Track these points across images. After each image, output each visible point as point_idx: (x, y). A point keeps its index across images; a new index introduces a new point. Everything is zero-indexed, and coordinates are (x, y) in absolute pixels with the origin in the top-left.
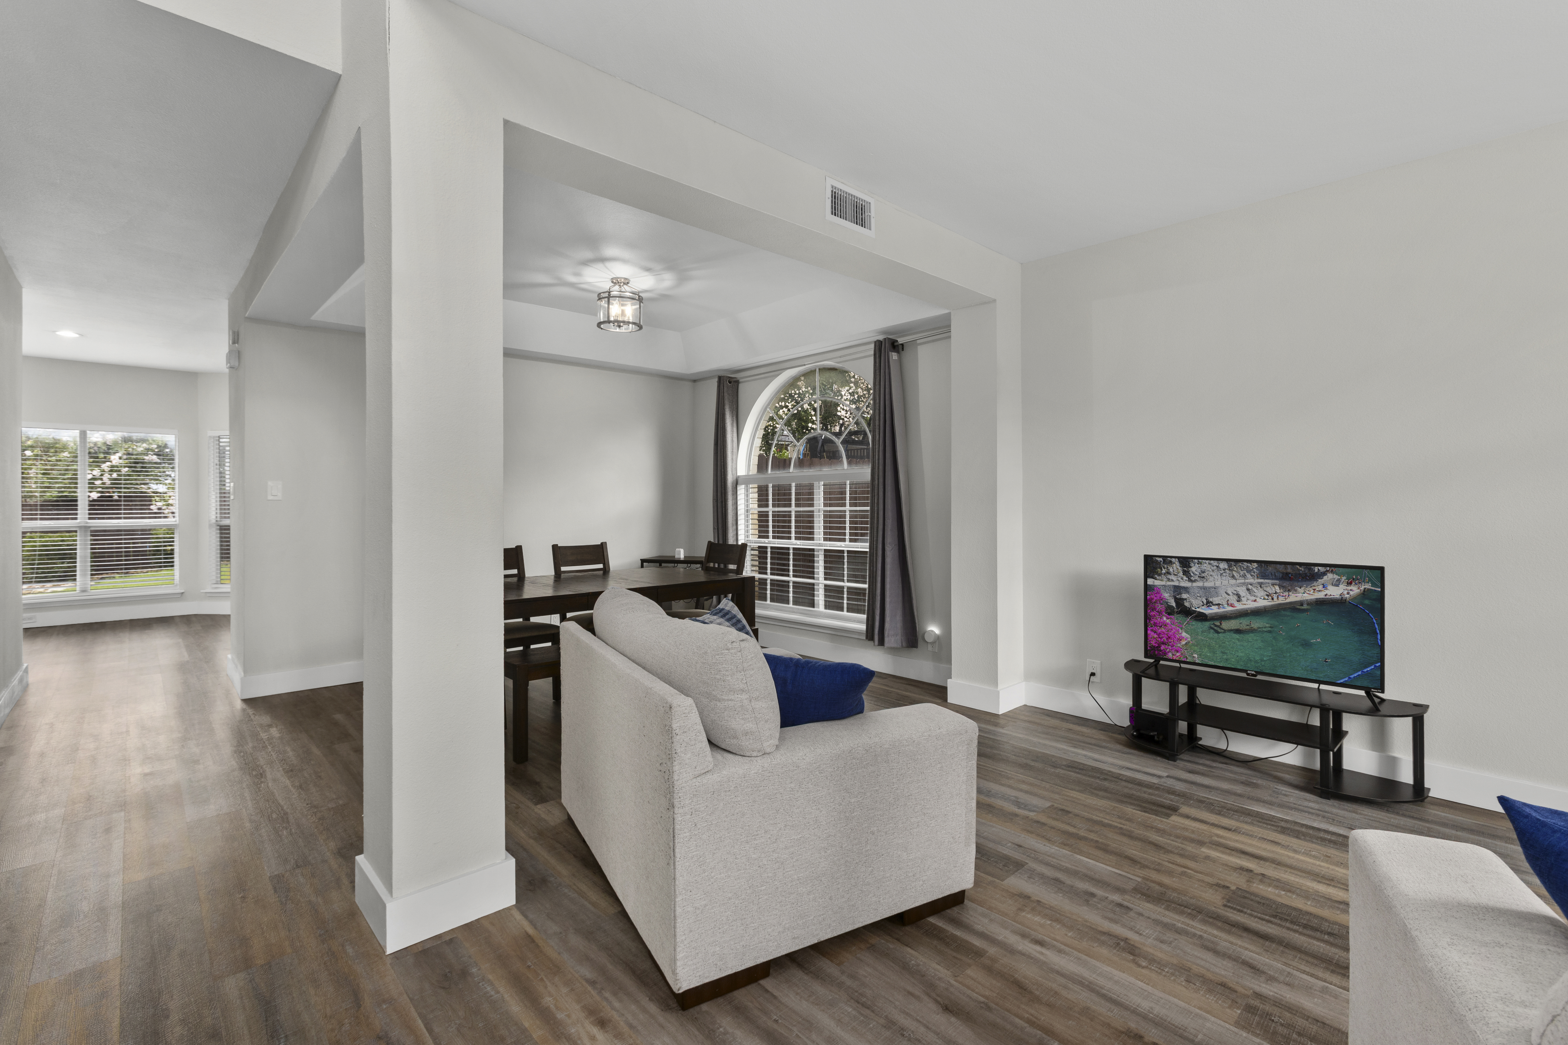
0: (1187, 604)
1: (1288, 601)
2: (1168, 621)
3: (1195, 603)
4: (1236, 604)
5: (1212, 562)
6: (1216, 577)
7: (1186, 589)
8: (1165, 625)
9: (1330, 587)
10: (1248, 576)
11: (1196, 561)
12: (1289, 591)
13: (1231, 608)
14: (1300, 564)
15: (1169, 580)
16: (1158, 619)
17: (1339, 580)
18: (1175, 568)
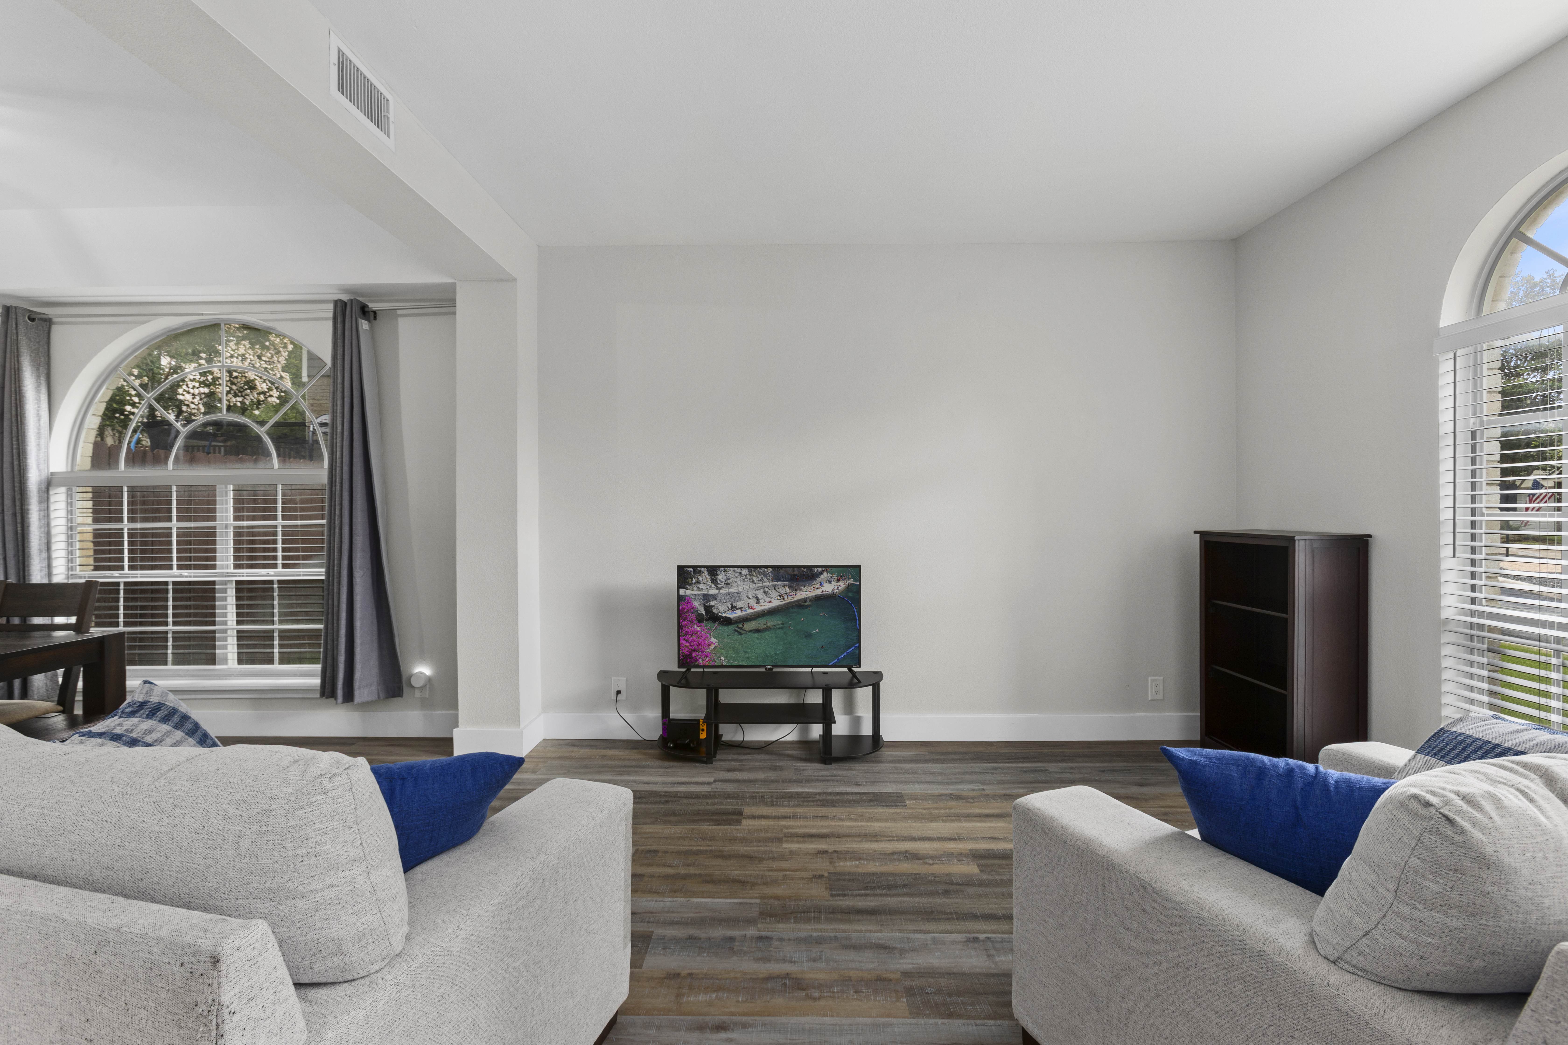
0: (715, 611)
1: (795, 599)
2: (698, 629)
3: (722, 609)
4: (756, 606)
5: (736, 569)
6: (739, 583)
7: (714, 597)
8: (696, 632)
9: (825, 585)
10: (765, 579)
11: (722, 569)
12: (796, 590)
13: (751, 611)
14: (804, 567)
15: (699, 589)
16: (689, 628)
17: (831, 578)
18: (704, 577)
